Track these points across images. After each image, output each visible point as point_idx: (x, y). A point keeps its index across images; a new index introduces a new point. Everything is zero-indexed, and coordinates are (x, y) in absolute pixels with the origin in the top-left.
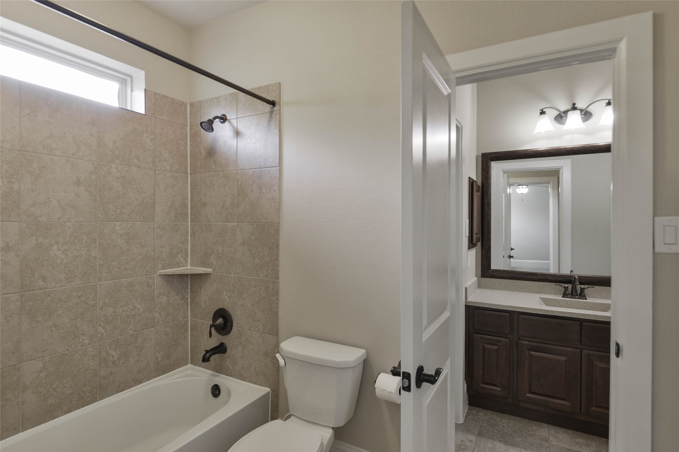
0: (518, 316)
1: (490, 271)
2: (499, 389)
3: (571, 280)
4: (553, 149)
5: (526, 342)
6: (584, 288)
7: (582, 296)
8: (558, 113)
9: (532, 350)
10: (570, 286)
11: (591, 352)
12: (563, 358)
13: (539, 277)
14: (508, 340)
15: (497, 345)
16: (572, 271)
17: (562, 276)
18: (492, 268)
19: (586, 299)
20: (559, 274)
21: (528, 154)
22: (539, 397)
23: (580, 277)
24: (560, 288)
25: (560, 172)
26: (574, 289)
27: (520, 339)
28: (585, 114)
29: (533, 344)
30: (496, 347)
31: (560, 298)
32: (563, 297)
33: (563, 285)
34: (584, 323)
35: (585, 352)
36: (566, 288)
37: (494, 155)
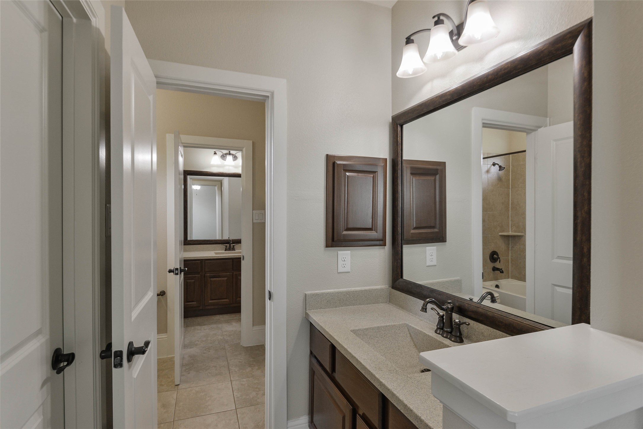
0: (205, 261)
1: (187, 241)
2: (196, 303)
3: (229, 242)
4: (220, 173)
5: (208, 275)
6: (234, 245)
7: (233, 249)
8: (222, 154)
9: (211, 278)
10: (228, 245)
11: (237, 273)
12: (226, 279)
13: (214, 242)
14: (200, 275)
15: (193, 279)
16: (229, 238)
17: (224, 240)
18: (188, 239)
19: (235, 250)
20: (222, 239)
21: (208, 174)
22: (215, 301)
23: (233, 240)
24: (223, 246)
25: (223, 181)
26: (230, 246)
27: (206, 274)
28: (234, 157)
29: (211, 274)
30: (193, 281)
31: (224, 251)
32: (225, 251)
33: (225, 245)
34: (234, 260)
35: (235, 273)
36: (226, 246)
37: (189, 172)
